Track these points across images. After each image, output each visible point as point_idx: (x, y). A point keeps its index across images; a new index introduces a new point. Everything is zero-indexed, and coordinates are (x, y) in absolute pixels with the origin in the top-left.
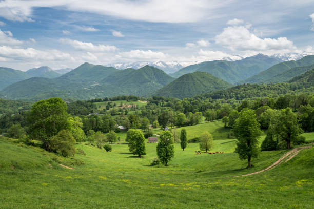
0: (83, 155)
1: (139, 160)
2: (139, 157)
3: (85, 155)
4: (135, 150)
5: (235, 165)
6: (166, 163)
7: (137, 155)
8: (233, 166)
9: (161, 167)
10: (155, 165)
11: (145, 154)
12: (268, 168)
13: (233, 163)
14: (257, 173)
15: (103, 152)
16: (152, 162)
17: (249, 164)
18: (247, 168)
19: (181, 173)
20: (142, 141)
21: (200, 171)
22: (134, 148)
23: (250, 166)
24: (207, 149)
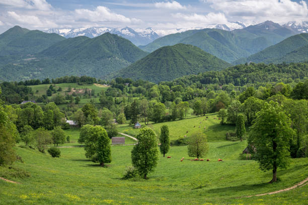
0: (20, 163)
1: (102, 169)
2: (102, 165)
3: (22, 162)
4: (95, 155)
5: (250, 178)
6: (145, 175)
7: (99, 164)
8: (247, 179)
9: (139, 181)
10: (131, 177)
11: (110, 162)
12: (302, 183)
13: (245, 176)
14: (288, 189)
15: (48, 158)
16: (125, 173)
17: (274, 177)
18: (271, 182)
19: (172, 189)
20: (106, 142)
21: (201, 187)
22: (93, 153)
23: (275, 180)
24: (198, 156)
